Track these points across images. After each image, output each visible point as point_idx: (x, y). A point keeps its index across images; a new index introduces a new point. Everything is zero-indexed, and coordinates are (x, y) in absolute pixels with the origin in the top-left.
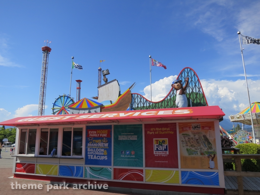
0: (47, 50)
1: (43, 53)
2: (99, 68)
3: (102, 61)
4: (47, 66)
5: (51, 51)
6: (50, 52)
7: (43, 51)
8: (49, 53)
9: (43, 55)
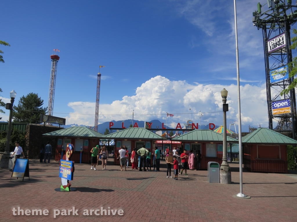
0: (55, 58)
1: (52, 61)
2: (99, 74)
3: (102, 67)
4: (55, 73)
5: (60, 59)
6: (58, 60)
7: (52, 59)
8: (58, 62)
9: (52, 62)
